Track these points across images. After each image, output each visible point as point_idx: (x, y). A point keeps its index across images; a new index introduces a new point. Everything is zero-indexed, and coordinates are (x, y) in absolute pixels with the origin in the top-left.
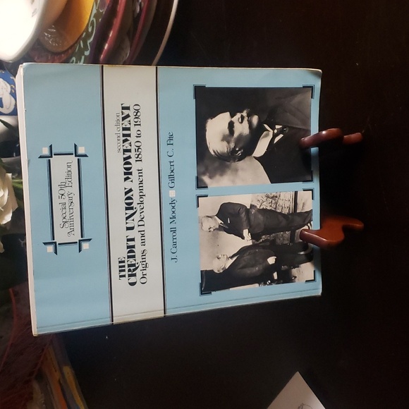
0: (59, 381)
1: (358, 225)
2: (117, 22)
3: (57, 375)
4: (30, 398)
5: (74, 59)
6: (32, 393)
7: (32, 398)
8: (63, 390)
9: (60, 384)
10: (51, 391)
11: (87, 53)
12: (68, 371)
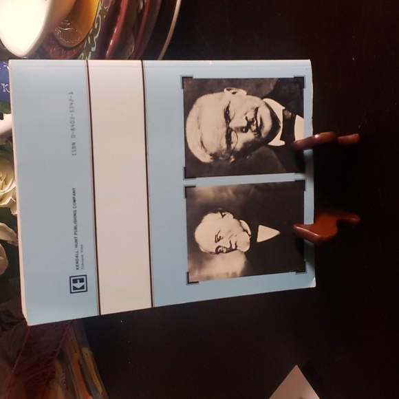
0: (79, 362)
1: (355, 219)
2: (121, 18)
3: (77, 356)
4: (52, 377)
5: (83, 54)
6: (54, 373)
7: (54, 377)
8: (82, 371)
9: (80, 365)
10: (72, 371)
11: (94, 49)
12: (87, 352)
